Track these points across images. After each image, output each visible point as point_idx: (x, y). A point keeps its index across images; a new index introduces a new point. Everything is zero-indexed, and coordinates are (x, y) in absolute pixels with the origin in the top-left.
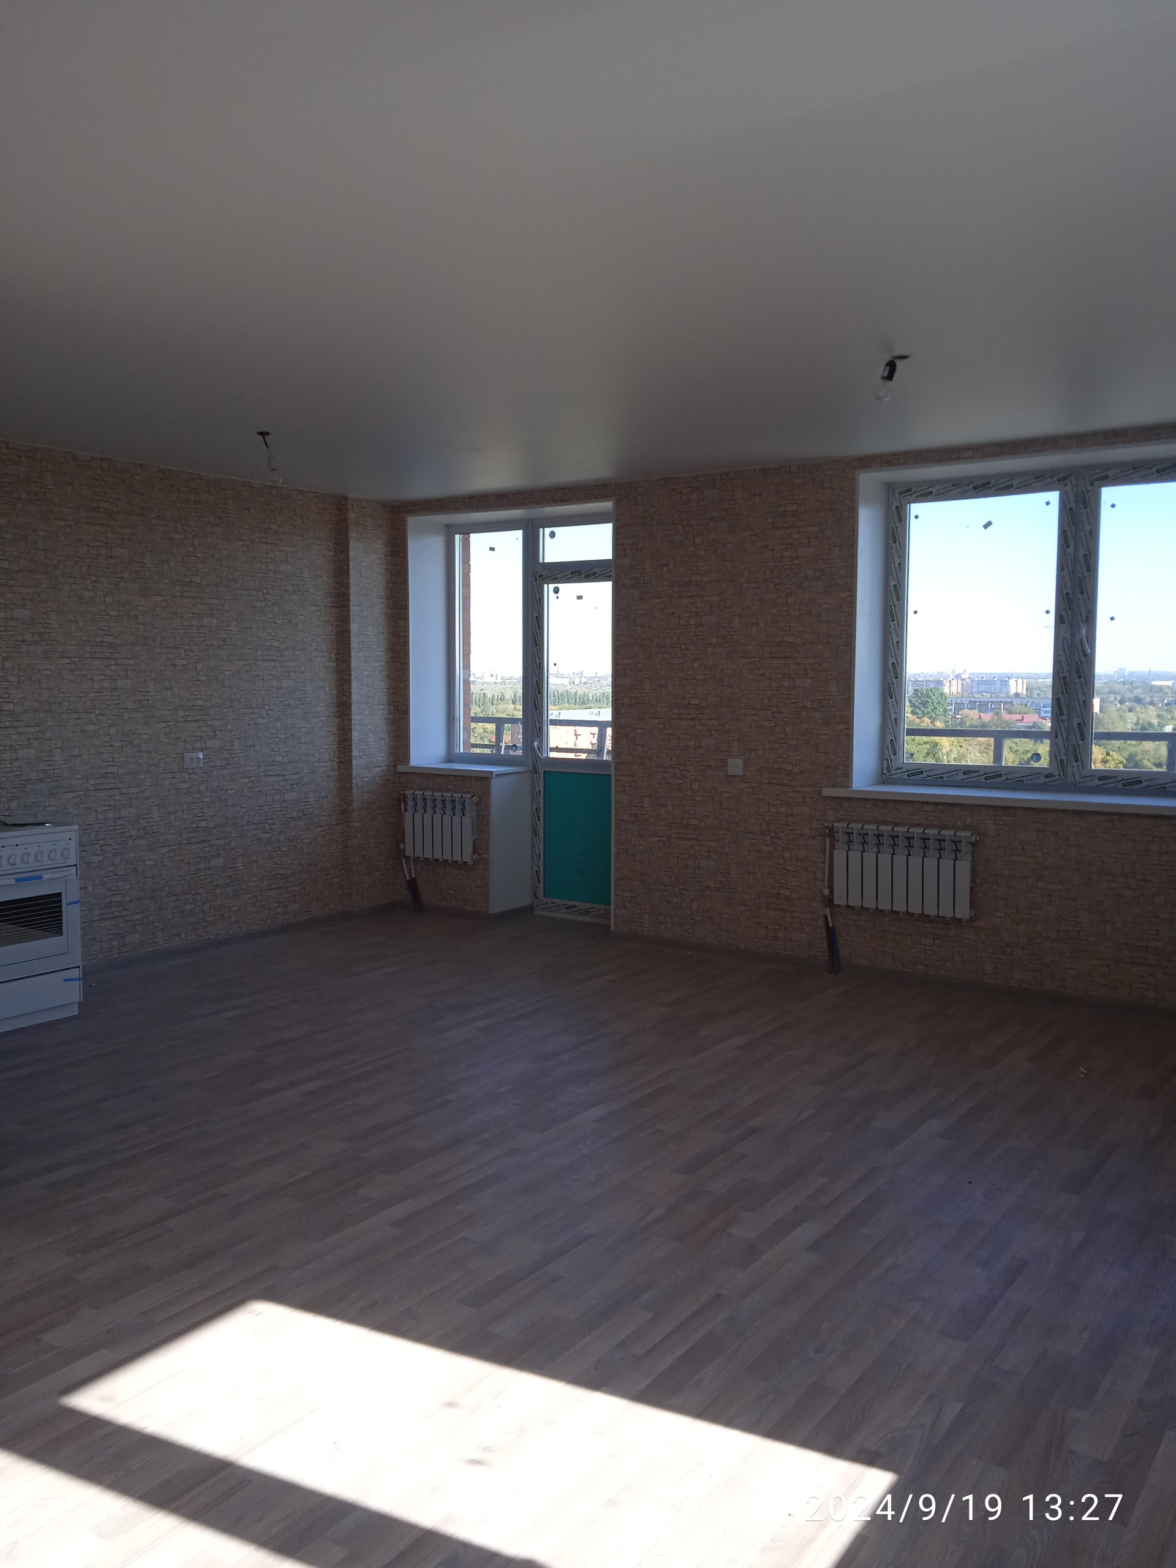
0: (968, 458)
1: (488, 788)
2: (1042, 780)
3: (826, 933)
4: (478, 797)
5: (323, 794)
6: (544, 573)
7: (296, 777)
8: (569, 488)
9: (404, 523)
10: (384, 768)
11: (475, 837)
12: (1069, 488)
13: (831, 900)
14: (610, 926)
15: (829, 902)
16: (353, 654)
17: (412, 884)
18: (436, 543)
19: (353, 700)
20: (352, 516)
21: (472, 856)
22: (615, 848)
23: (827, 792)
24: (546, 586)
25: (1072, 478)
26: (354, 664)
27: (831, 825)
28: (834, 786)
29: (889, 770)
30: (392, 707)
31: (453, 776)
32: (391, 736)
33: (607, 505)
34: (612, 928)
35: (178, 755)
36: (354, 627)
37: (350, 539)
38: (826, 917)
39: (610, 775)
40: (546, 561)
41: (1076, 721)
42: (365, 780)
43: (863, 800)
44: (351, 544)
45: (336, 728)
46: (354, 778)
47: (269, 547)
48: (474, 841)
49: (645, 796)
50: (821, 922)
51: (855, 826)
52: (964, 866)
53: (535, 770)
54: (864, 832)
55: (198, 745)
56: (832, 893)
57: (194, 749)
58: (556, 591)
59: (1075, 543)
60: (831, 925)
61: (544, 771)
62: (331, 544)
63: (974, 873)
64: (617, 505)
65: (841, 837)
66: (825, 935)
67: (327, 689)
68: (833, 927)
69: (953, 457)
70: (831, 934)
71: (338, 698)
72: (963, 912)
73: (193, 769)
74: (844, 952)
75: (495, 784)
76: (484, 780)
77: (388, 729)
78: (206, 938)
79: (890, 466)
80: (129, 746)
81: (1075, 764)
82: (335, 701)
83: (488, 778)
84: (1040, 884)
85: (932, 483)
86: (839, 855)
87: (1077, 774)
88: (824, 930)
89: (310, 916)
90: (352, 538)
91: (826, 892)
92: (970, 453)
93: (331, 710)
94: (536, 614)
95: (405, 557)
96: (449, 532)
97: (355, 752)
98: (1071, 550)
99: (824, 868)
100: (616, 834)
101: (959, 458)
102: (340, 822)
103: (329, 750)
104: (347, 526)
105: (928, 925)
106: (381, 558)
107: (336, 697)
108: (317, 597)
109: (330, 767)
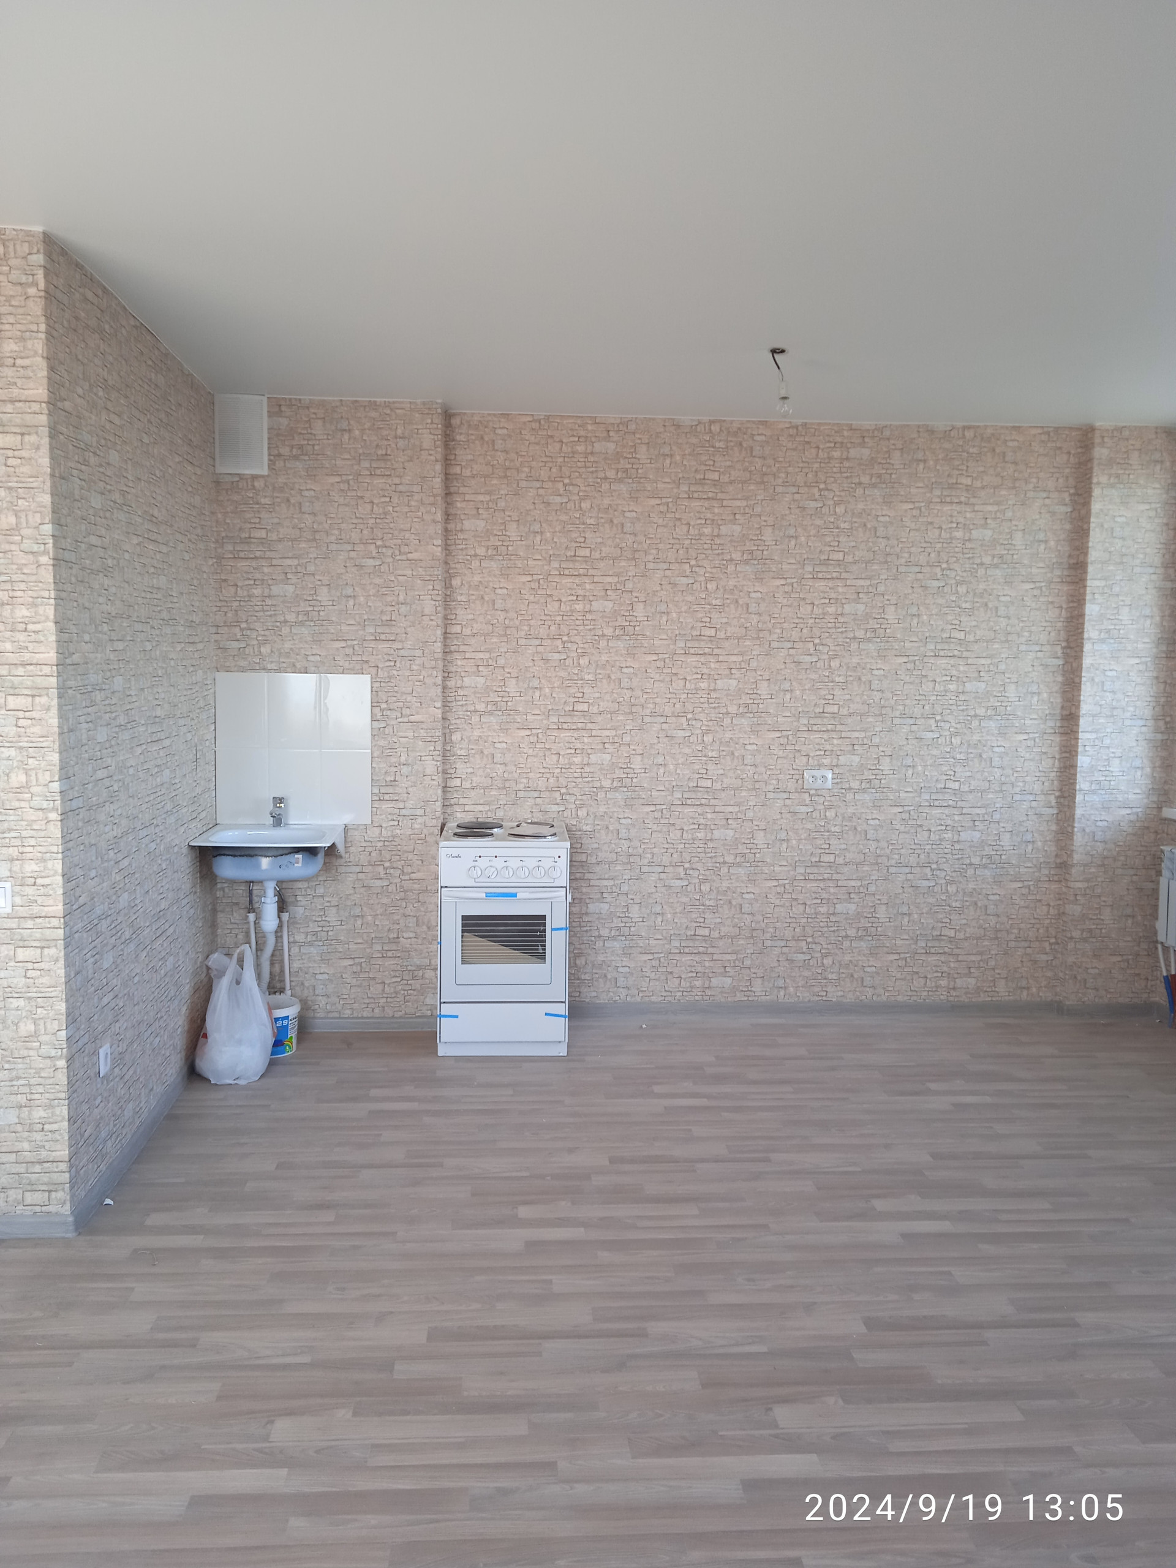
5: (1029, 837)
7: (982, 811)
10: (1141, 810)
16: (1088, 647)
17: (1170, 984)
19: (1084, 712)
20: (1099, 452)
26: (1088, 661)
30: (1162, 723)
32: (1155, 764)
36: (1092, 609)
37: (1094, 486)
42: (1101, 824)
44: (1097, 493)
45: (1057, 749)
46: (1076, 820)
47: (954, 507)
55: (826, 761)
57: (820, 766)
62: (1066, 496)
67: (1044, 695)
71: (1063, 708)
73: (816, 790)
77: (1151, 754)
80: (728, 758)
82: (1058, 711)
89: (994, 999)
90: (1098, 483)
93: (1051, 724)
97: (1081, 785)
102: (1056, 878)
103: (1043, 779)
104: (1092, 469)
106: (1155, 509)
107: (1059, 706)
108: (1034, 571)
109: (1042, 803)
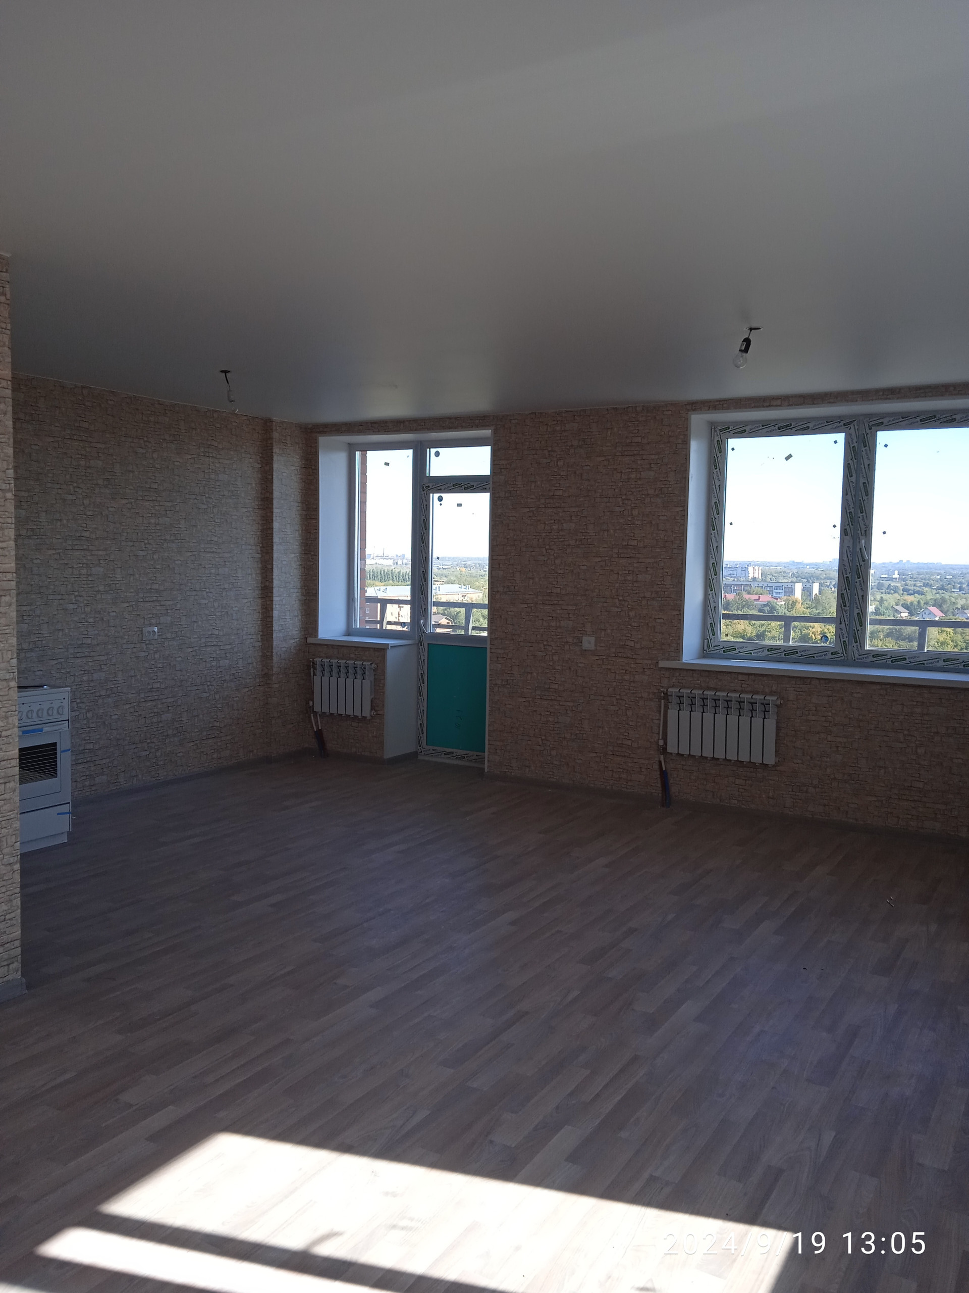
0: (777, 406)
1: (384, 657)
2: (829, 656)
3: (660, 775)
4: (376, 664)
5: (250, 661)
6: (430, 485)
7: (229, 647)
8: (455, 418)
9: (316, 442)
10: (298, 640)
11: (372, 697)
12: (852, 430)
13: (665, 749)
14: (484, 769)
15: (664, 750)
16: (275, 548)
17: (319, 735)
18: (341, 458)
19: (274, 585)
20: (276, 435)
21: (371, 712)
22: (489, 706)
23: (662, 664)
24: (431, 495)
25: (855, 423)
26: (275, 556)
27: (665, 690)
28: (668, 659)
29: (709, 647)
30: (304, 590)
31: (355, 647)
32: (303, 613)
33: (487, 432)
34: (486, 770)
35: (138, 629)
36: (276, 525)
37: (274, 454)
38: (660, 762)
39: (486, 648)
40: (431, 475)
41: (856, 611)
42: (283, 649)
43: (692, 671)
44: (275, 458)
45: (260, 607)
46: (274, 648)
47: (211, 459)
48: (372, 701)
49: (515, 665)
50: (656, 767)
51: (685, 691)
52: (771, 724)
53: (420, 643)
54: (692, 696)
55: (153, 621)
56: (665, 743)
57: (151, 625)
58: (440, 499)
59: (856, 473)
60: (664, 769)
61: (428, 644)
62: (258, 458)
63: (778, 729)
64: (495, 432)
65: (674, 700)
66: (659, 776)
67: (254, 575)
68: (666, 770)
69: (766, 404)
70: (664, 776)
71: (262, 583)
72: (770, 759)
73: (149, 640)
74: (674, 790)
75: (390, 654)
76: (381, 650)
77: (301, 608)
78: (157, 778)
79: (715, 410)
80: (100, 622)
81: (855, 644)
82: (260, 585)
83: (384, 649)
84: (829, 738)
85: (746, 423)
86: (672, 713)
87: (856, 652)
88: (659, 773)
89: (238, 761)
90: (276, 453)
91: (661, 743)
92: (779, 402)
93: (257, 592)
94: (423, 518)
95: (316, 469)
96: (351, 449)
97: (276, 627)
98: (853, 479)
99: (660, 724)
100: (490, 695)
101: (770, 406)
102: (262, 684)
103: (255, 625)
104: (272, 444)
105: (741, 769)
106: (297, 470)
107: (260, 582)
108: (247, 501)
109: (255, 640)
